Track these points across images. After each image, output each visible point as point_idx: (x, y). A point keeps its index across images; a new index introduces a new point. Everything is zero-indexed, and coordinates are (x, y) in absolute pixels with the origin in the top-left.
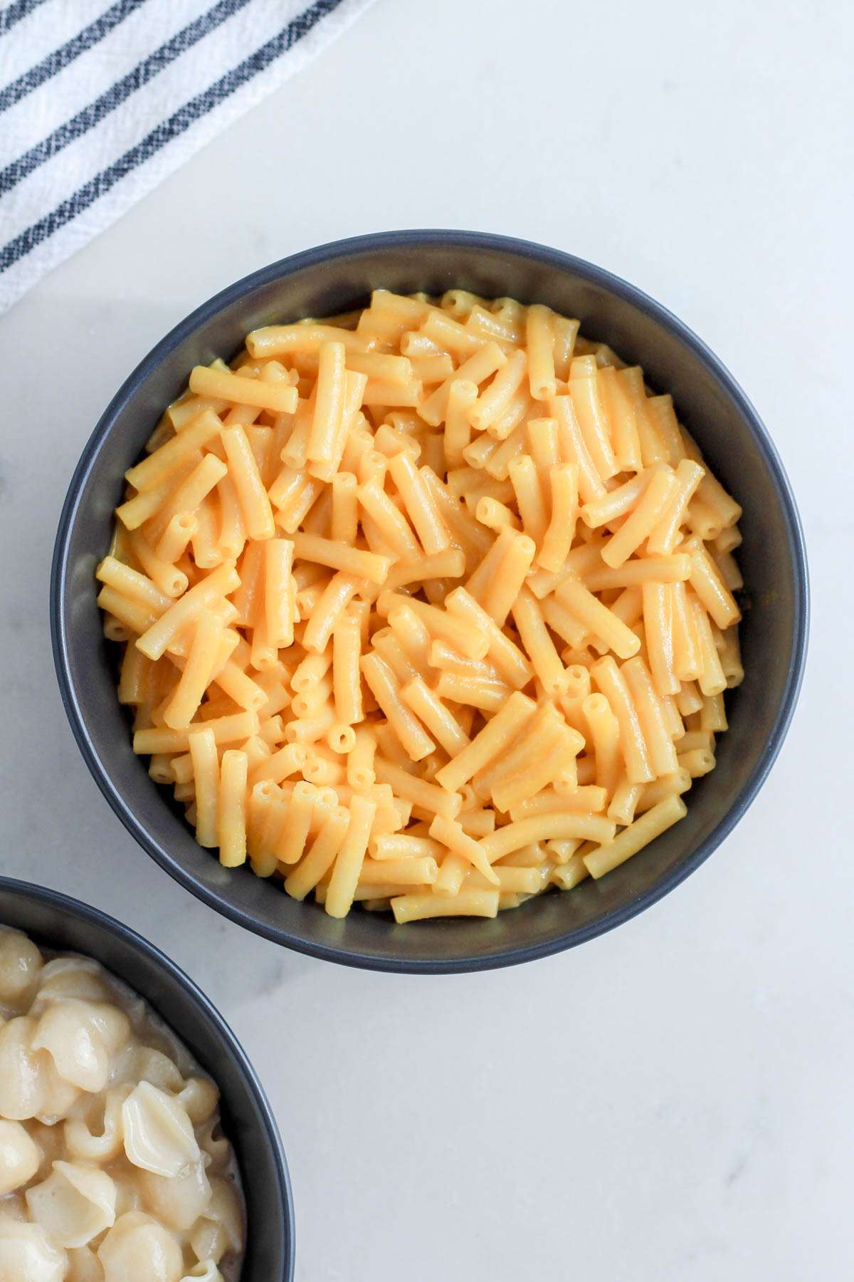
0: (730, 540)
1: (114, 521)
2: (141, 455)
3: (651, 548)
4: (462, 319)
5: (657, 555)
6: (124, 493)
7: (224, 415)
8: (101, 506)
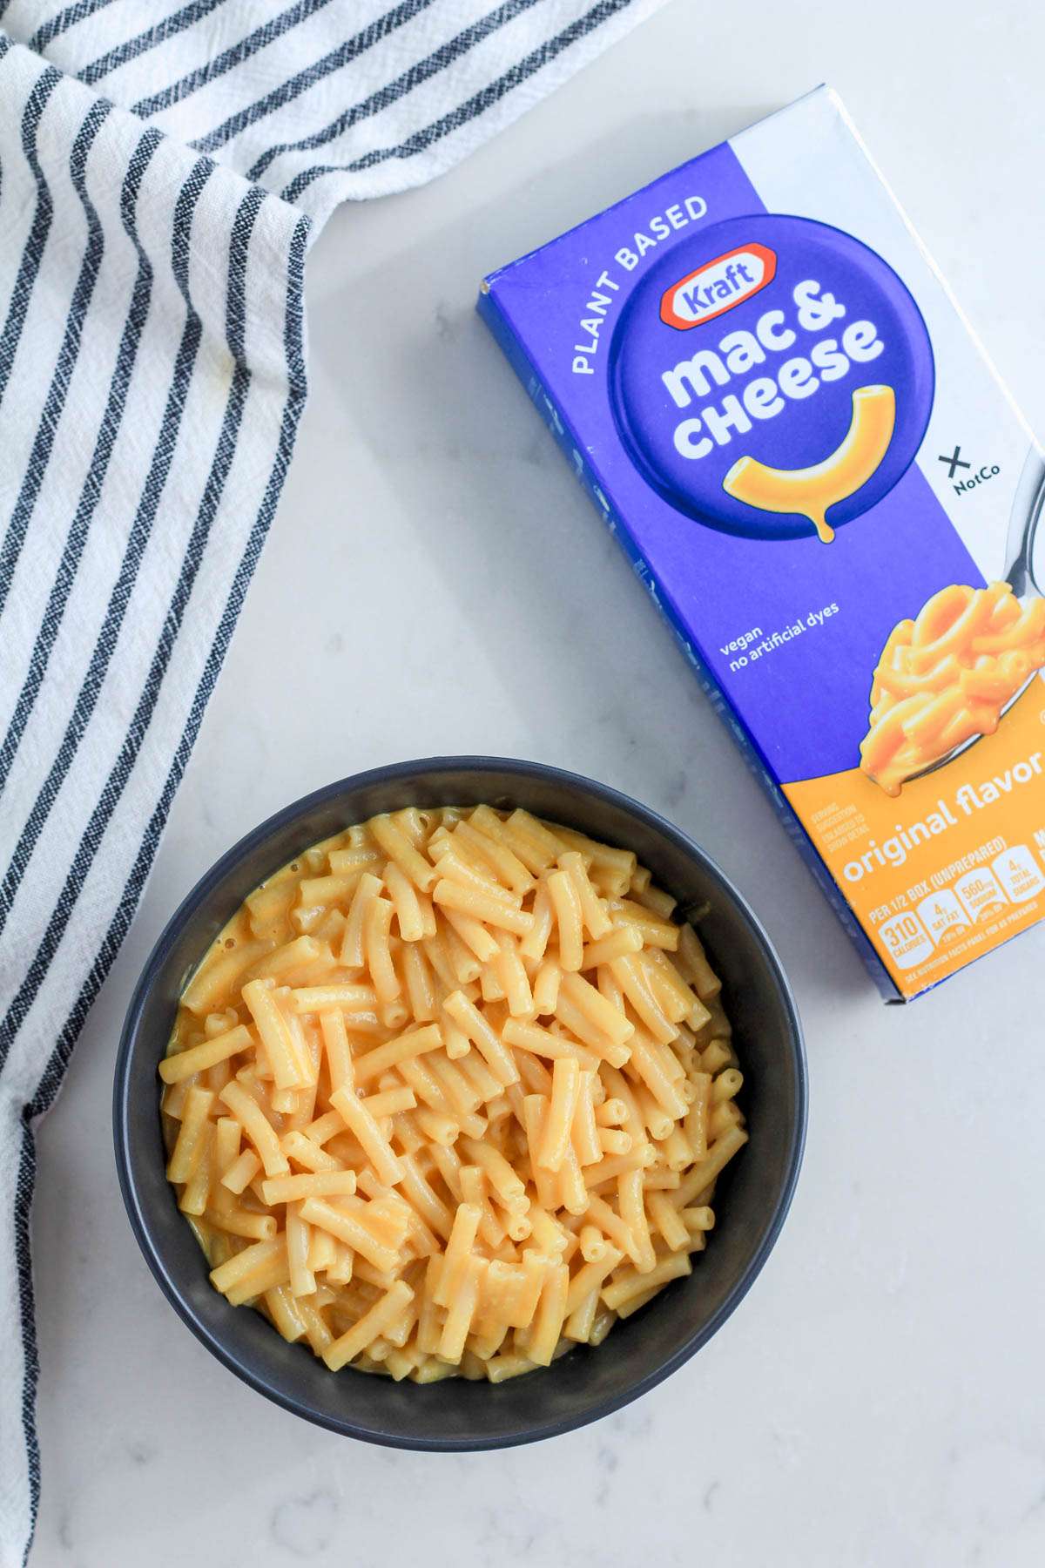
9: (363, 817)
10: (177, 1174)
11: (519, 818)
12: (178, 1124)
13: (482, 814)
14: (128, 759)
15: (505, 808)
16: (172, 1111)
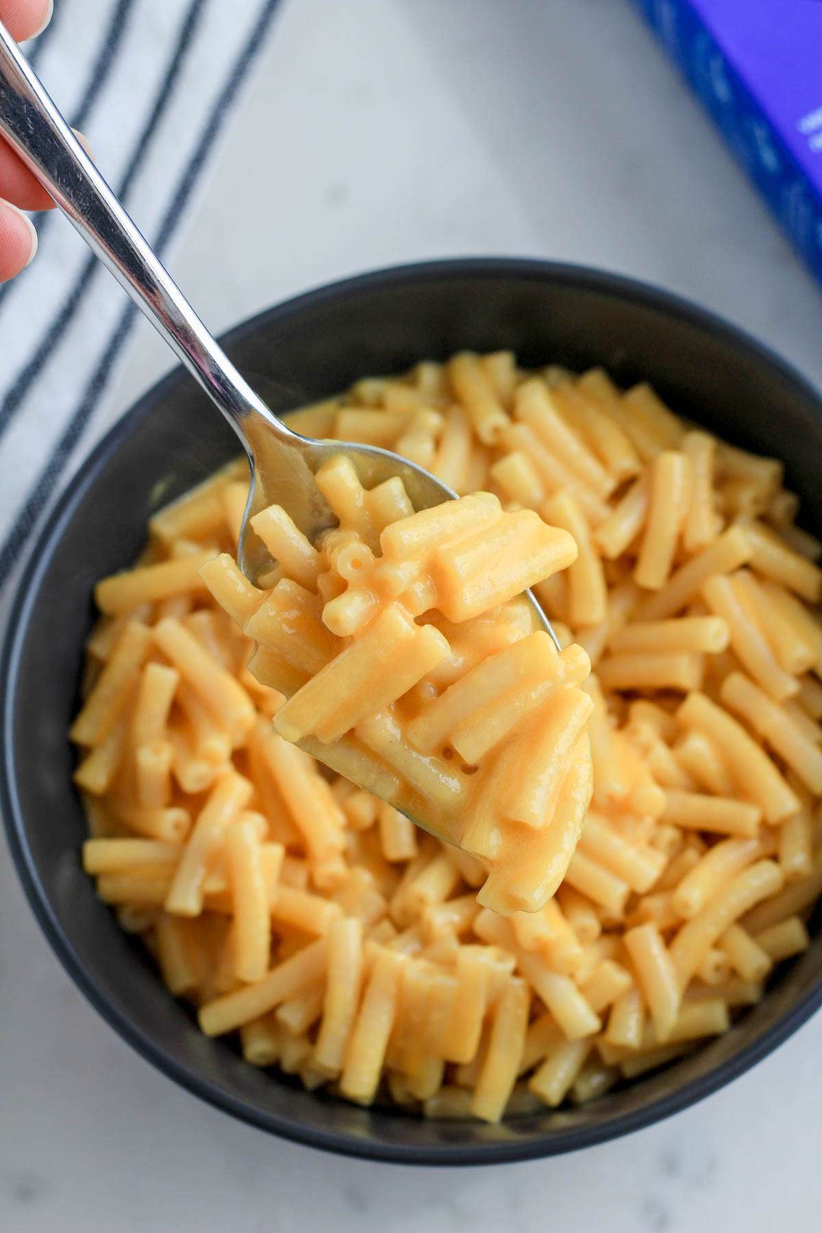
0: (784, 505)
1: (77, 793)
2: (76, 706)
3: (691, 542)
4: (379, 405)
5: (701, 549)
6: (76, 754)
7: (152, 621)
8: (51, 783)
9: (443, 355)
10: (84, 731)
11: (641, 396)
12: (102, 666)
13: (595, 381)
14: (68, 312)
15: (623, 381)
16: (98, 647)
